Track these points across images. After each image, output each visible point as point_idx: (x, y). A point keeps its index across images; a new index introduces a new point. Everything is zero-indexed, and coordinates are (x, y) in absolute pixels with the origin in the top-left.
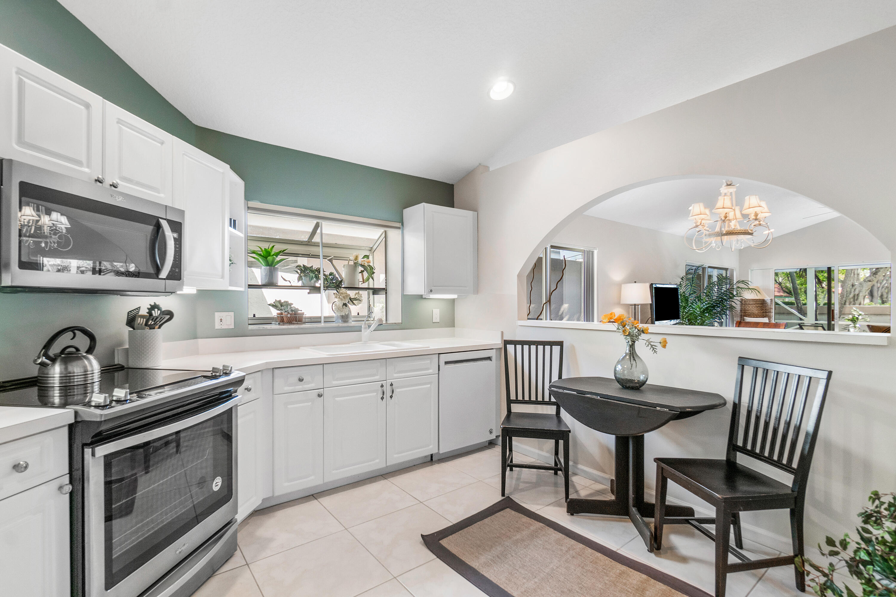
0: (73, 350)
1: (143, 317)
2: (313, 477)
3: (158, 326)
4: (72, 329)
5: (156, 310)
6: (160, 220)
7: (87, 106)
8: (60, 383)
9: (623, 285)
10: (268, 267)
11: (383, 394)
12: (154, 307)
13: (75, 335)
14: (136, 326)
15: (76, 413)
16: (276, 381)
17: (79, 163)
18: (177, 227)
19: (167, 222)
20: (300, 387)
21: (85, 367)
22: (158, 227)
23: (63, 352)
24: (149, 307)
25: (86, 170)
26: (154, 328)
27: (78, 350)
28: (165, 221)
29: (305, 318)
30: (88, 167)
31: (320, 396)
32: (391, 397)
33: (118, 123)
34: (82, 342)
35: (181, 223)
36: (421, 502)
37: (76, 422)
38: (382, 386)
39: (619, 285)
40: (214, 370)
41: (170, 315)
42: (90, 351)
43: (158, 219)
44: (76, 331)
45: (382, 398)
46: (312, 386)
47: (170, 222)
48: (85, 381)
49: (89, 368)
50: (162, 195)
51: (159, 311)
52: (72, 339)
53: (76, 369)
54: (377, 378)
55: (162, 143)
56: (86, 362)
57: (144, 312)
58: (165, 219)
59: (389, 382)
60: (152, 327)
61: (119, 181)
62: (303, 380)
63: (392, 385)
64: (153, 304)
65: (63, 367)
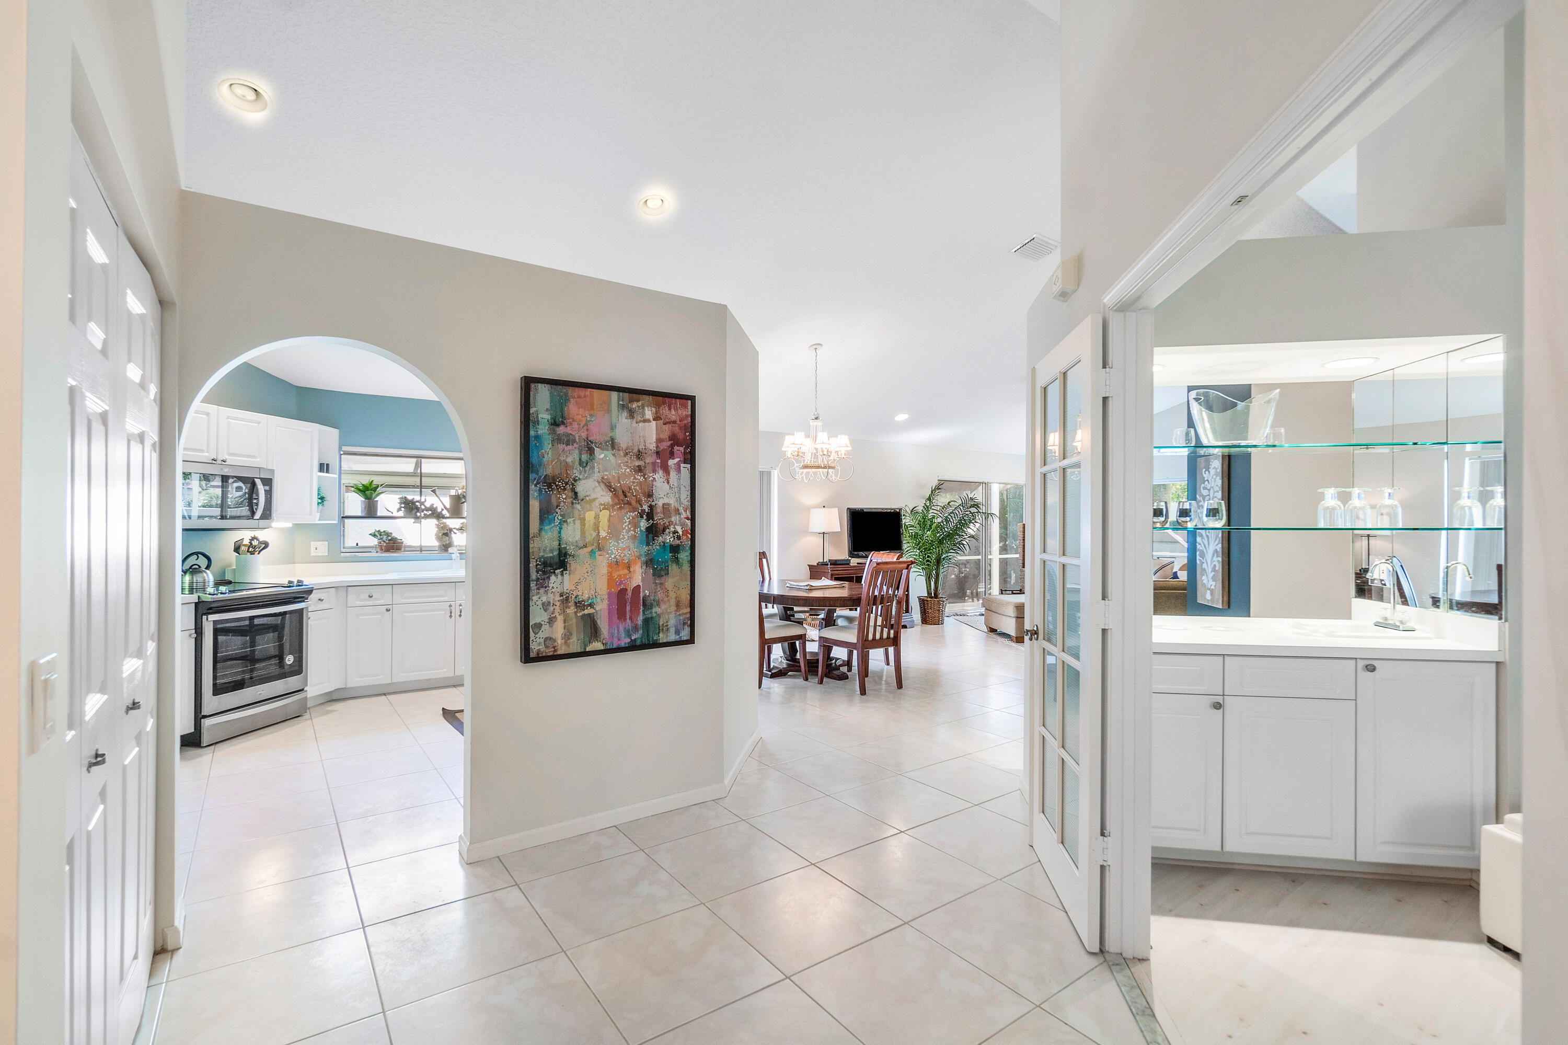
0: (197, 567)
1: (245, 545)
2: (381, 677)
3: (258, 552)
4: (197, 553)
5: (255, 540)
6: (255, 479)
7: (208, 414)
8: (189, 587)
10: (367, 500)
11: (451, 613)
12: (254, 538)
13: (198, 557)
14: (240, 553)
15: (199, 597)
16: (349, 596)
17: (202, 451)
18: (268, 482)
19: (261, 480)
20: (370, 602)
21: (204, 577)
22: (254, 485)
23: (190, 568)
24: (251, 538)
25: (207, 454)
26: (254, 554)
27: (200, 567)
28: (259, 480)
29: (406, 547)
30: (208, 452)
31: (388, 610)
32: (460, 616)
33: (227, 418)
34: (203, 562)
35: (271, 479)
37: (199, 602)
38: (450, 606)
39: (808, 510)
40: (290, 582)
41: (266, 545)
42: (208, 567)
43: (254, 480)
44: (199, 555)
45: (451, 616)
46: (382, 602)
47: (262, 479)
48: (204, 586)
49: (206, 578)
50: (258, 460)
51: (258, 542)
52: (197, 560)
53: (198, 578)
54: (446, 599)
55: (259, 423)
56: (205, 575)
57: (246, 542)
58: (259, 478)
59: (458, 603)
60: (252, 553)
61: (227, 457)
62: (372, 596)
63: (460, 605)
64: (253, 536)
65: (191, 577)
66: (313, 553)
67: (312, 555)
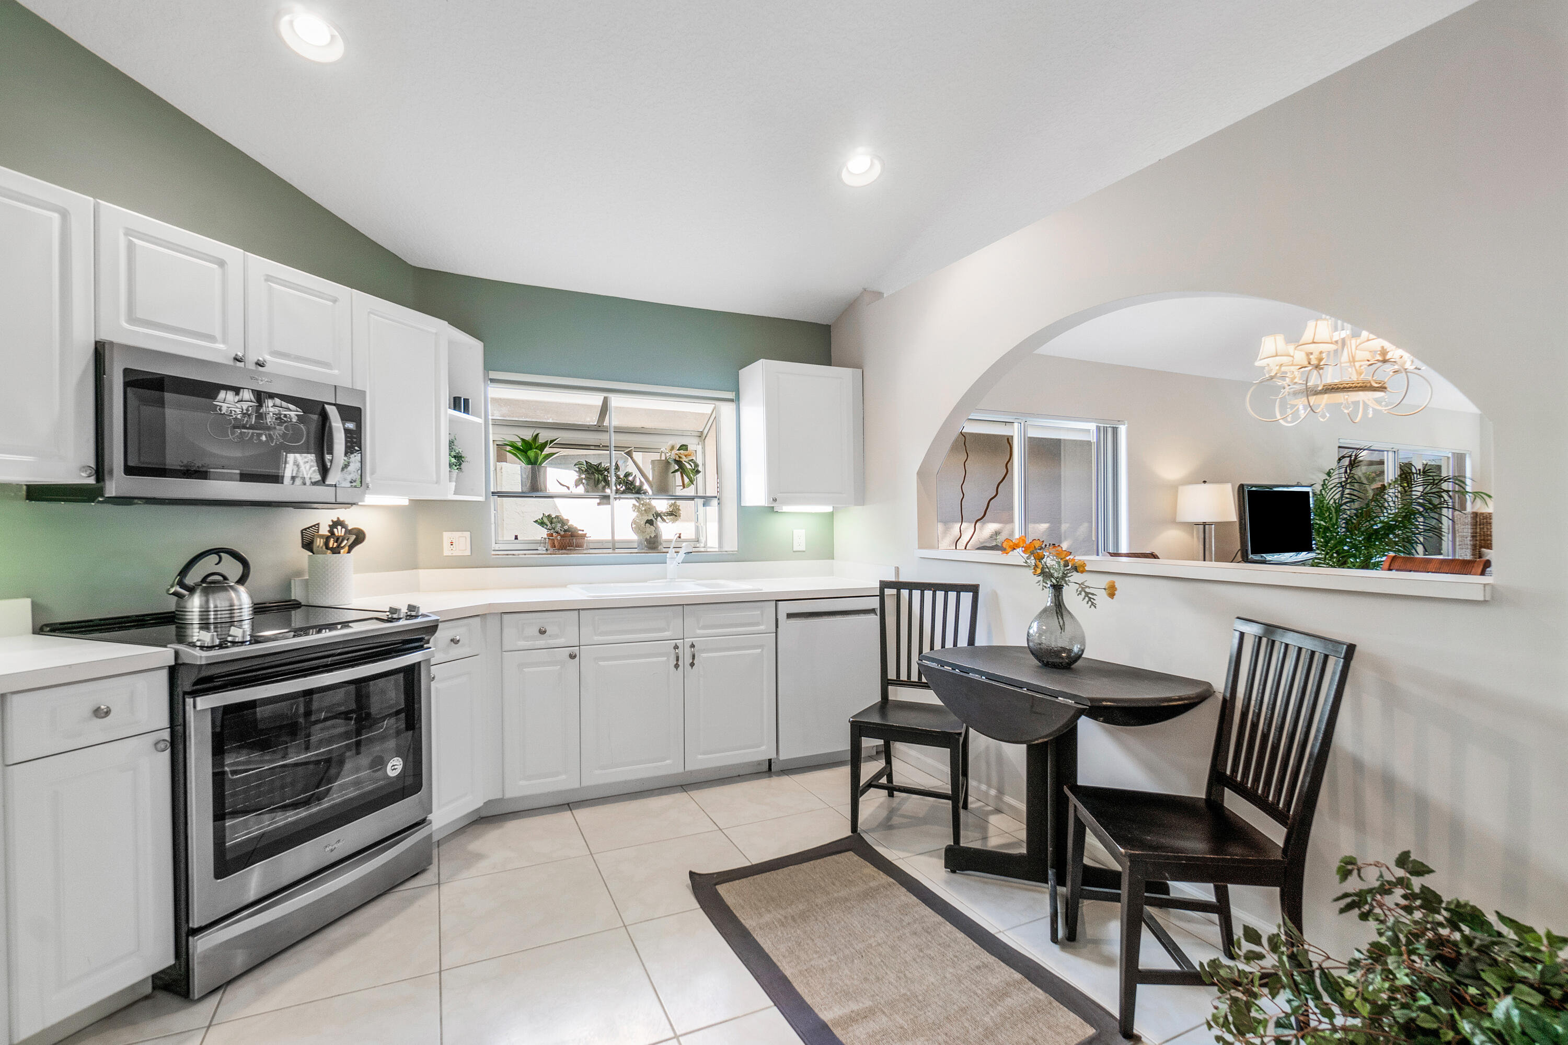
0: (220, 578)
1: (322, 536)
2: (564, 777)
3: (347, 548)
4: (217, 551)
5: (339, 527)
6: (326, 406)
7: (222, 263)
8: (201, 619)
9: (1180, 488)
10: (530, 466)
11: (677, 660)
12: (337, 523)
13: (220, 558)
14: (315, 549)
15: (177, 654)
16: (506, 631)
17: (211, 338)
18: (352, 414)
19: (338, 409)
20: (541, 642)
21: (231, 600)
22: (324, 417)
23: (204, 580)
24: (331, 523)
25: (221, 346)
26: (339, 553)
27: (225, 578)
28: (334, 408)
29: (589, 542)
30: (224, 342)
31: (572, 657)
32: (692, 665)
33: (266, 280)
34: (232, 569)
35: (359, 410)
36: (720, 829)
37: (176, 664)
38: (676, 647)
39: (1174, 488)
40: (393, 611)
41: (359, 537)
42: (242, 580)
43: (324, 405)
44: (222, 554)
45: (677, 666)
46: (561, 641)
47: (341, 408)
48: (231, 617)
49: (236, 602)
50: (336, 372)
51: (343, 530)
52: (216, 564)
53: (218, 601)
54: (667, 634)
55: (335, 301)
56: (233, 594)
57: (324, 531)
58: (334, 405)
59: (688, 641)
60: (336, 551)
61: (268, 357)
62: (545, 632)
63: (693, 646)
64: (335, 519)
65: (204, 599)
66: (447, 551)
67: (445, 555)
